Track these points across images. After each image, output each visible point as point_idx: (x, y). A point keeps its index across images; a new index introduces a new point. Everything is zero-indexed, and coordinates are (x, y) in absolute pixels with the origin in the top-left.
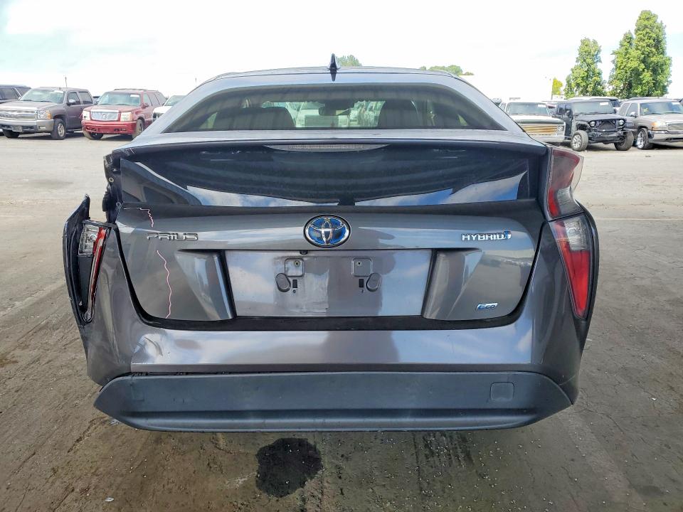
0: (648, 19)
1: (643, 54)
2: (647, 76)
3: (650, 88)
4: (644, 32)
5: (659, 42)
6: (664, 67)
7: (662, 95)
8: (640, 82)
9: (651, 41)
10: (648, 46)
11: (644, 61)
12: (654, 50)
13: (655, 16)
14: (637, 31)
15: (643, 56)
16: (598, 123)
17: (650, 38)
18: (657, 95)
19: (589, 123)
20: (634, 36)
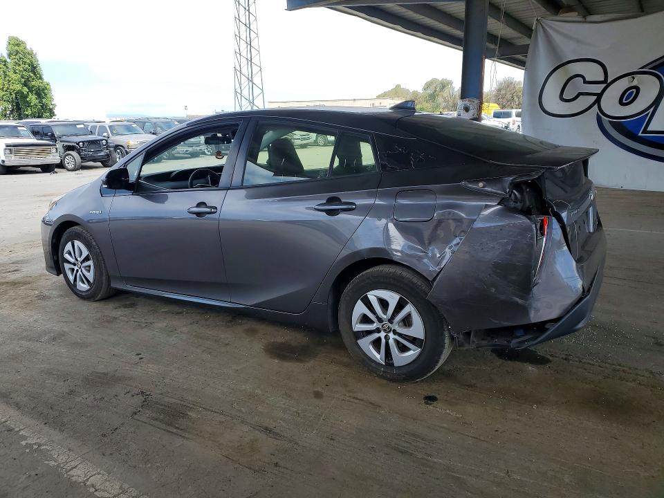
0: (18, 45)
1: (23, 78)
2: (33, 98)
3: (39, 110)
4: (17, 57)
5: (35, 68)
6: (46, 91)
7: (51, 117)
8: (28, 105)
9: (27, 66)
10: (25, 70)
11: (25, 84)
12: (32, 75)
13: (23, 43)
14: (10, 55)
15: (23, 80)
16: (86, 144)
17: (25, 63)
18: (47, 117)
19: (78, 144)
20: (8, 60)
